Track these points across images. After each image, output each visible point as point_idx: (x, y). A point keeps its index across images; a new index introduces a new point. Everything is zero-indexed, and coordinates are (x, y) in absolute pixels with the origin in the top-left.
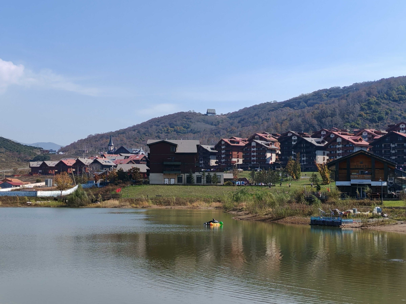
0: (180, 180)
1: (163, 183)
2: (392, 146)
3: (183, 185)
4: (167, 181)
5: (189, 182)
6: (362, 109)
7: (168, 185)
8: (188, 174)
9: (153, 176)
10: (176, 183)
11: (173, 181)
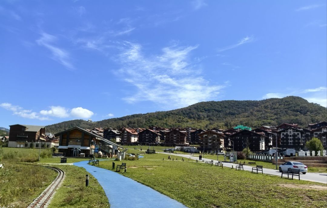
0: (26, 145)
1: (16, 146)
2: (147, 135)
3: (28, 148)
4: (18, 146)
5: (31, 146)
6: (146, 122)
7: (19, 148)
8: (31, 143)
9: (11, 143)
10: (24, 147)
11: (22, 146)
